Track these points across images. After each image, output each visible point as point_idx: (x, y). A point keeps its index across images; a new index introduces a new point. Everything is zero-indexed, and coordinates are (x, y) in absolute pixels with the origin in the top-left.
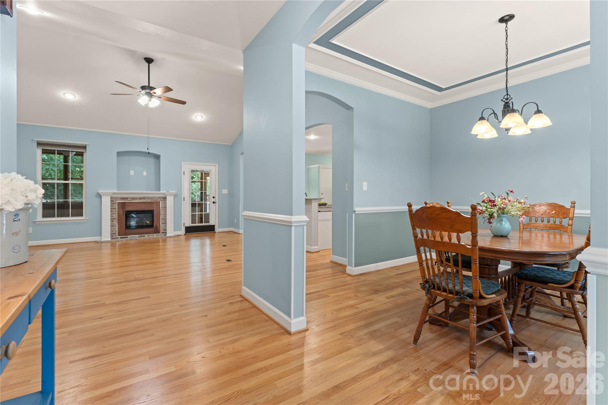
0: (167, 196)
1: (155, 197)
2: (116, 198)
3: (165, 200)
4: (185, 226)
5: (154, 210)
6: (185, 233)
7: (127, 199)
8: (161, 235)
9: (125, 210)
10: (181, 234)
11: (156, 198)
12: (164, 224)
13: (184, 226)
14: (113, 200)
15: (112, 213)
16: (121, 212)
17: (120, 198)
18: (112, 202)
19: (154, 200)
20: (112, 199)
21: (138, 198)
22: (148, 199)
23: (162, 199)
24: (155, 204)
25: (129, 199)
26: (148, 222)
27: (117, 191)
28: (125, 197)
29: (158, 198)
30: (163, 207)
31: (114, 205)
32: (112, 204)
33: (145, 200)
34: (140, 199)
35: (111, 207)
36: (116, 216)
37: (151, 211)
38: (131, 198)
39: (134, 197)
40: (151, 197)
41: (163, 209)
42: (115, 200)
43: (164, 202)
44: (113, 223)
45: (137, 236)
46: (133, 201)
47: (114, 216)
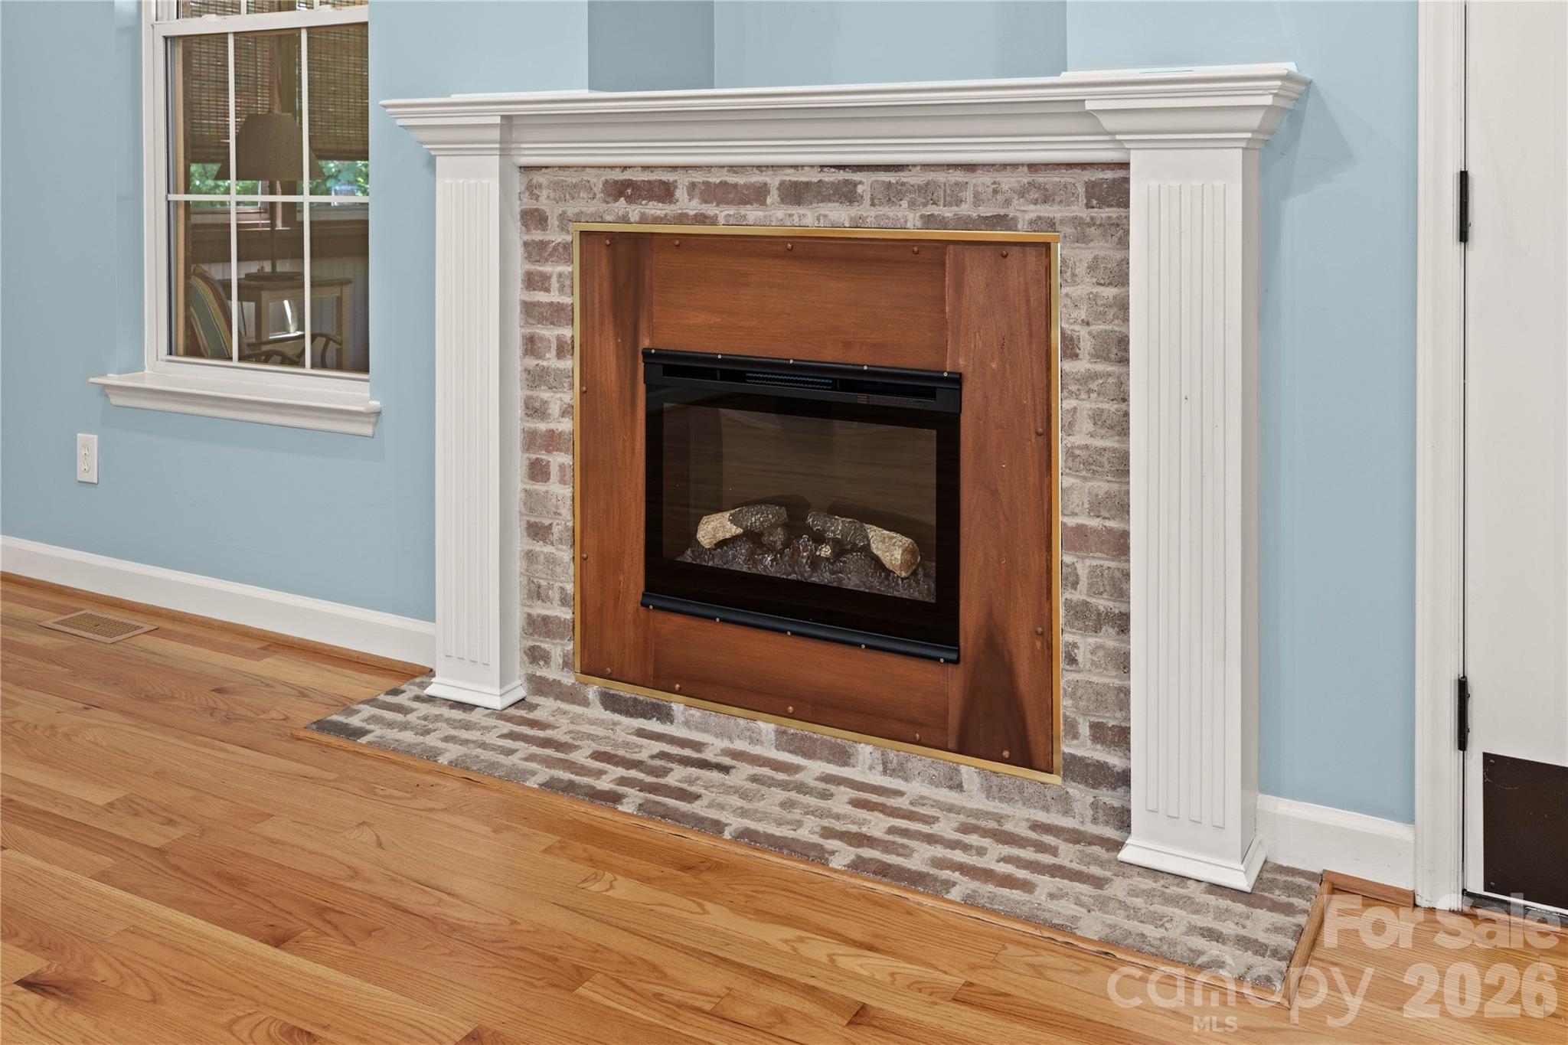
0: (1136, 160)
1: (970, 167)
2: (572, 178)
3: (1107, 214)
5: (957, 380)
7: (665, 192)
8: (1065, 804)
9: (645, 343)
10: (1401, 881)
11: (983, 179)
12: (1108, 639)
14: (544, 204)
15: (532, 362)
16: (610, 372)
17: (597, 181)
18: (537, 236)
19: (966, 209)
20: (531, 189)
22: (892, 194)
23: (1079, 210)
24: (976, 279)
25: (681, 193)
26: (892, 550)
27: (584, 93)
28: (646, 168)
29: (1022, 193)
30: (1086, 345)
31: (547, 269)
32: (536, 251)
33: (854, 211)
34: (796, 194)
35: (519, 293)
36: (563, 414)
37: (931, 393)
38: (698, 177)
39: (733, 168)
40: (930, 176)
41: (1094, 376)
42: (558, 210)
43: (1102, 248)
44: (540, 487)
45: (767, 727)
46: (721, 220)
47: (555, 409)
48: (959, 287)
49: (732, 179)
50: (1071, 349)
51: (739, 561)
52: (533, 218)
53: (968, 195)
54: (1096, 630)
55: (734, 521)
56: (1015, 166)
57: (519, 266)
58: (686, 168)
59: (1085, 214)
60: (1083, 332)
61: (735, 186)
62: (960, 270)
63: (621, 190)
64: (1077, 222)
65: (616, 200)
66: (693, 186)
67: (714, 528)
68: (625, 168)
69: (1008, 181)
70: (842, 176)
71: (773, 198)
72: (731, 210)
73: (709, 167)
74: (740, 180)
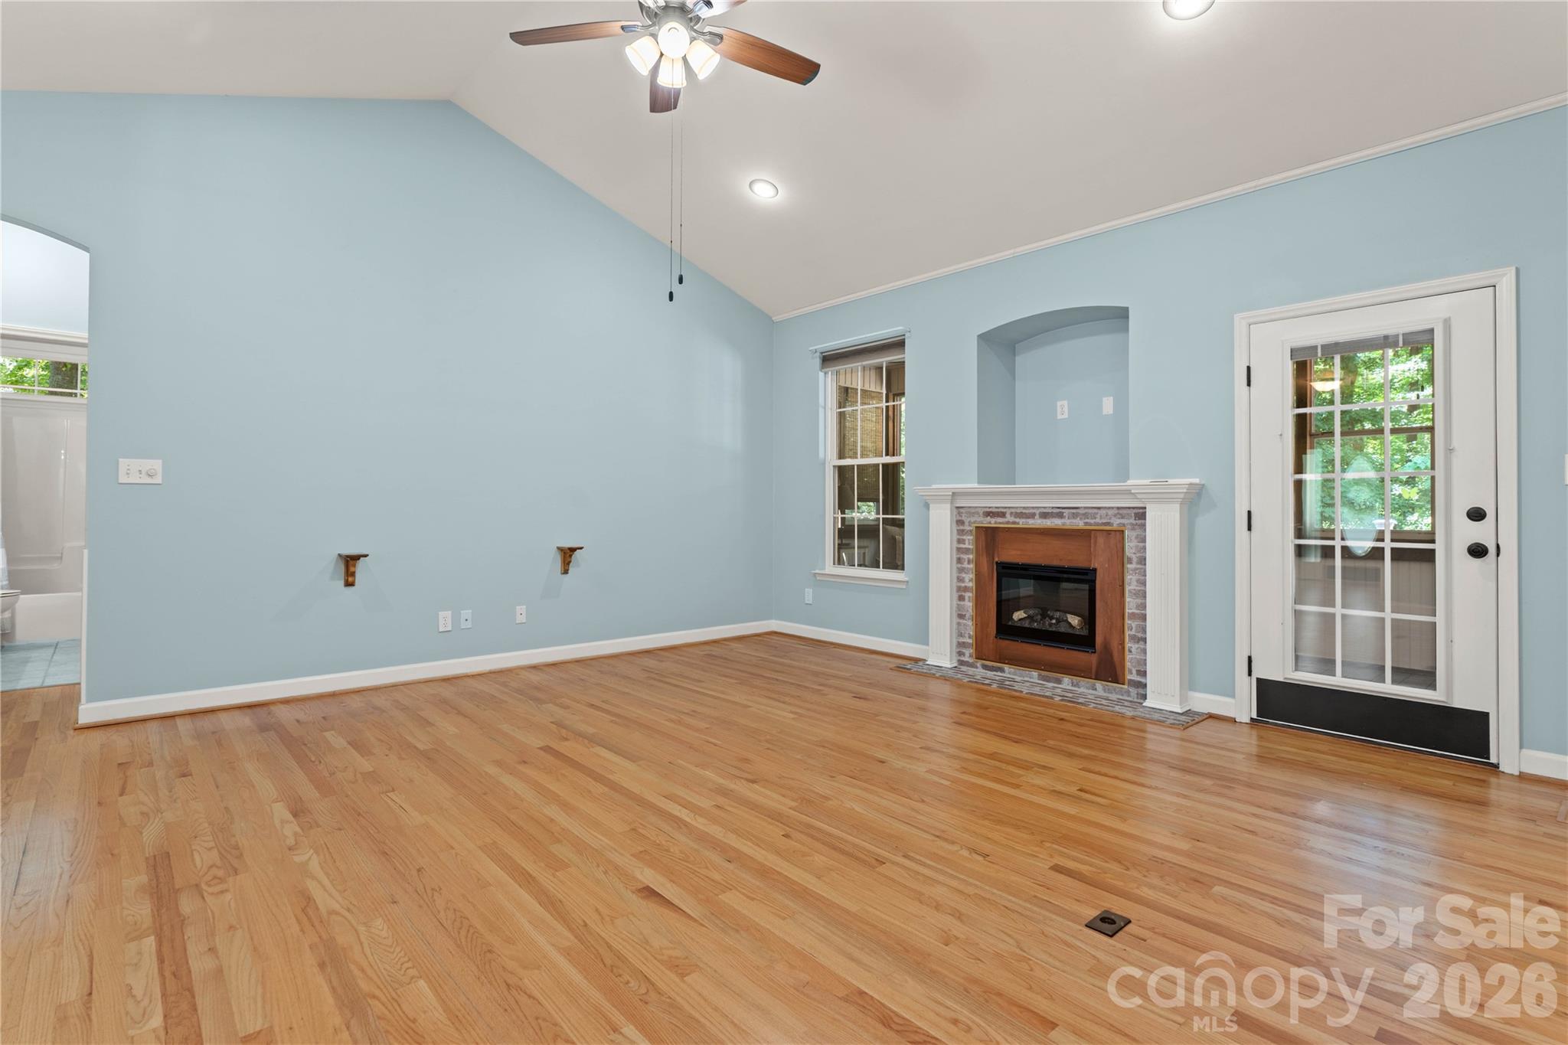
0: (1148, 507)
1: (1099, 508)
2: (973, 511)
3: (1140, 522)
4: (1255, 675)
5: (1095, 570)
6: (1254, 716)
7: (1003, 515)
8: (1128, 693)
9: (996, 559)
10: (1231, 714)
11: (1103, 512)
12: (1141, 645)
13: (1250, 674)
14: (963, 518)
15: (959, 566)
16: (985, 568)
17: (981, 511)
18: (962, 528)
19: (1098, 520)
20: (960, 513)
21: (1037, 512)
22: (1075, 516)
23: (1132, 521)
24: (1101, 540)
25: (1008, 515)
26: (1074, 620)
27: (976, 485)
28: (996, 508)
29: (1115, 516)
30: (1135, 560)
31: (964, 537)
32: (961, 532)
33: (1063, 521)
34: (1044, 515)
35: (955, 545)
36: (970, 581)
37: (1086, 574)
38: (1013, 510)
39: (1024, 508)
40: (1086, 511)
41: (1137, 569)
42: (969, 520)
43: (1139, 532)
44: (962, 603)
45: (1035, 674)
46: (1021, 523)
47: (967, 580)
48: (1096, 542)
49: (1024, 511)
50: (1130, 561)
51: (1026, 624)
52: (960, 522)
53: (1098, 516)
54: (1138, 642)
55: (1024, 613)
56: (1113, 508)
57: (956, 537)
58: (1009, 508)
59: (1134, 522)
60: (1134, 556)
61: (1025, 513)
62: (1096, 538)
63: (988, 514)
64: (1132, 524)
65: (987, 517)
66: (1011, 513)
67: (1018, 615)
68: (990, 508)
69: (1110, 512)
70: (1058, 510)
71: (1037, 517)
72: (1024, 520)
73: (1017, 508)
74: (1027, 511)
